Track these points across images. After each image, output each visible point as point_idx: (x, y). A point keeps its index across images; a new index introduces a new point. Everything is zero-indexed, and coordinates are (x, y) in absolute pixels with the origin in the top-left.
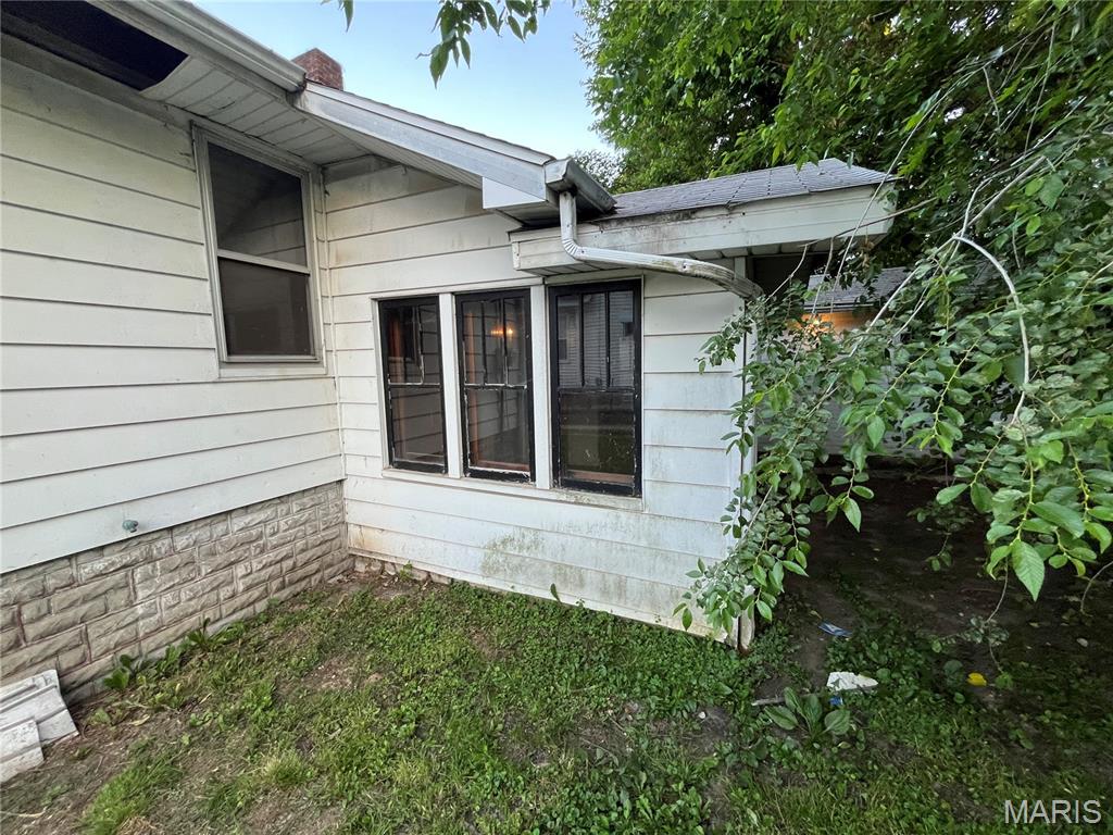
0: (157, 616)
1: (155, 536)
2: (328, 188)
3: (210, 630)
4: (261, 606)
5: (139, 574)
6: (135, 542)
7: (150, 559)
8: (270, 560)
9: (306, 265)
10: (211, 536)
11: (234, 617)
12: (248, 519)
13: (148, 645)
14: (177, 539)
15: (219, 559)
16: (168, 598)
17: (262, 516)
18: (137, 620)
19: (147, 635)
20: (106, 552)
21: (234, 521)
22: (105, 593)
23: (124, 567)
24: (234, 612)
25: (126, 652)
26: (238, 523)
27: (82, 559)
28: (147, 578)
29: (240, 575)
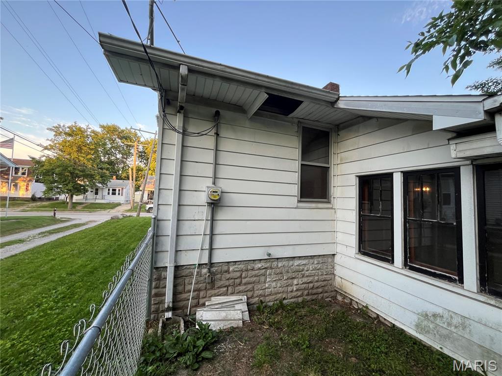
0: (270, 290)
1: (273, 260)
2: (339, 133)
3: (285, 302)
4: (300, 300)
5: (268, 272)
6: (269, 260)
7: (271, 268)
8: (305, 281)
9: (328, 164)
10: (288, 265)
11: (291, 300)
12: (300, 262)
13: (268, 299)
14: (279, 263)
15: (289, 275)
16: (274, 284)
17: (304, 262)
18: (265, 289)
19: (268, 295)
20: (262, 261)
21: (296, 261)
22: (260, 275)
23: (265, 268)
24: (292, 298)
25: (262, 299)
26: (297, 262)
27: (256, 262)
28: (270, 275)
29: (295, 284)
